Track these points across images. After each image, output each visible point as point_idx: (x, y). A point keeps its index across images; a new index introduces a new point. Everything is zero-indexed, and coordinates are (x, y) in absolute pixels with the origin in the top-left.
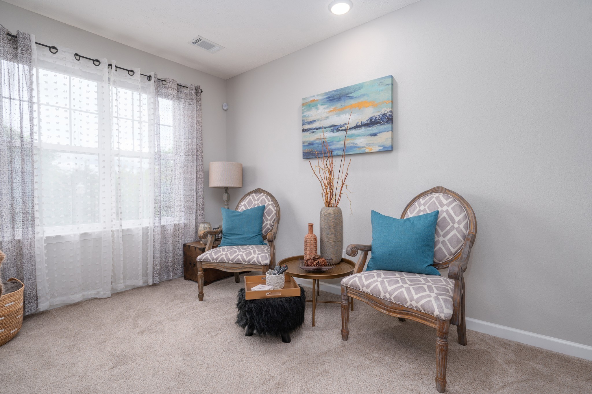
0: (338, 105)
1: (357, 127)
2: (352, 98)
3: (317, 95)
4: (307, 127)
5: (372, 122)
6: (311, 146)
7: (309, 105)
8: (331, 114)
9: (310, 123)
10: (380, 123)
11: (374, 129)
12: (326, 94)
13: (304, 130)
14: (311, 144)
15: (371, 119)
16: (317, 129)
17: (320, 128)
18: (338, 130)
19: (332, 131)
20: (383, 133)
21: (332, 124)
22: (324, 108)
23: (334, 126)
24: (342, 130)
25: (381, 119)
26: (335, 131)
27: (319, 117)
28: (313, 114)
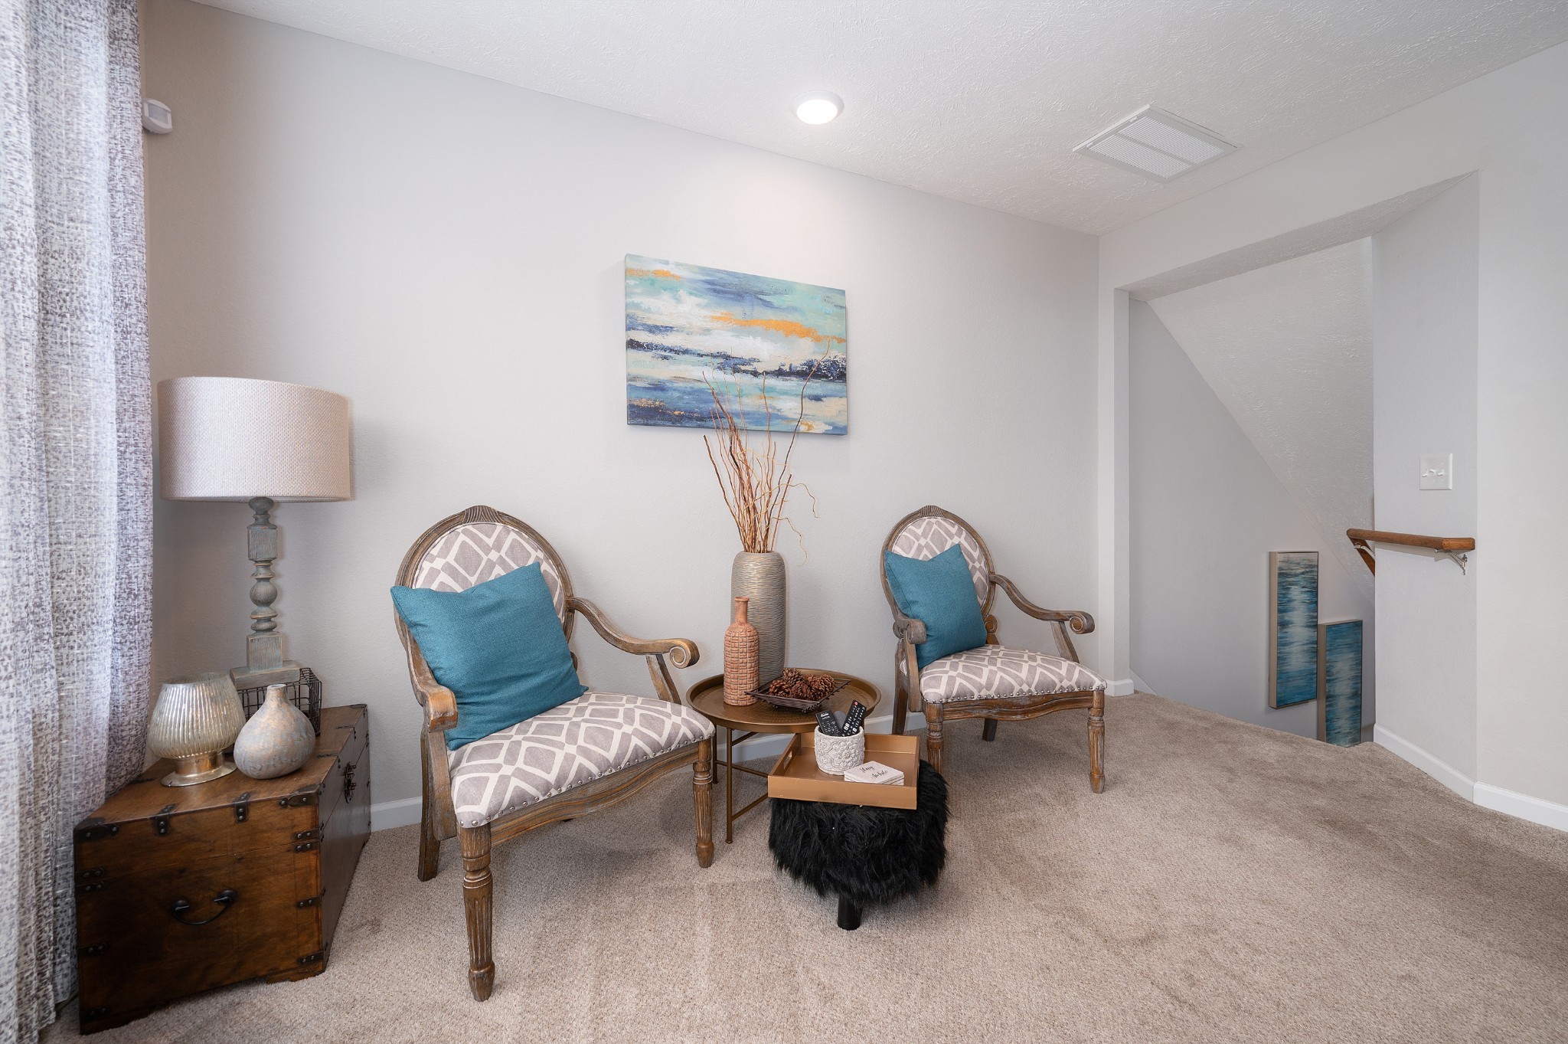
0: (737, 310)
1: (779, 373)
2: (768, 305)
3: (678, 265)
4: (643, 337)
5: (810, 372)
6: (659, 394)
7: (653, 283)
8: (719, 324)
9: (653, 329)
10: (826, 377)
11: (816, 386)
12: (704, 270)
13: (632, 344)
14: (658, 387)
15: (810, 365)
16: (677, 352)
17: (686, 352)
18: (736, 370)
19: (721, 368)
20: (833, 399)
21: (721, 349)
22: (699, 305)
23: (727, 357)
24: (745, 372)
25: (829, 370)
26: (729, 371)
27: (681, 322)
28: (661, 308)
